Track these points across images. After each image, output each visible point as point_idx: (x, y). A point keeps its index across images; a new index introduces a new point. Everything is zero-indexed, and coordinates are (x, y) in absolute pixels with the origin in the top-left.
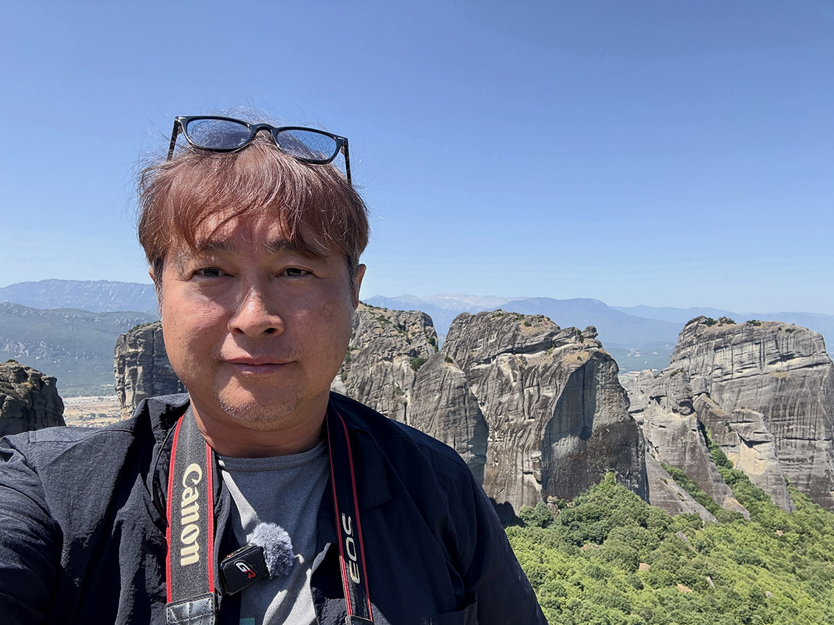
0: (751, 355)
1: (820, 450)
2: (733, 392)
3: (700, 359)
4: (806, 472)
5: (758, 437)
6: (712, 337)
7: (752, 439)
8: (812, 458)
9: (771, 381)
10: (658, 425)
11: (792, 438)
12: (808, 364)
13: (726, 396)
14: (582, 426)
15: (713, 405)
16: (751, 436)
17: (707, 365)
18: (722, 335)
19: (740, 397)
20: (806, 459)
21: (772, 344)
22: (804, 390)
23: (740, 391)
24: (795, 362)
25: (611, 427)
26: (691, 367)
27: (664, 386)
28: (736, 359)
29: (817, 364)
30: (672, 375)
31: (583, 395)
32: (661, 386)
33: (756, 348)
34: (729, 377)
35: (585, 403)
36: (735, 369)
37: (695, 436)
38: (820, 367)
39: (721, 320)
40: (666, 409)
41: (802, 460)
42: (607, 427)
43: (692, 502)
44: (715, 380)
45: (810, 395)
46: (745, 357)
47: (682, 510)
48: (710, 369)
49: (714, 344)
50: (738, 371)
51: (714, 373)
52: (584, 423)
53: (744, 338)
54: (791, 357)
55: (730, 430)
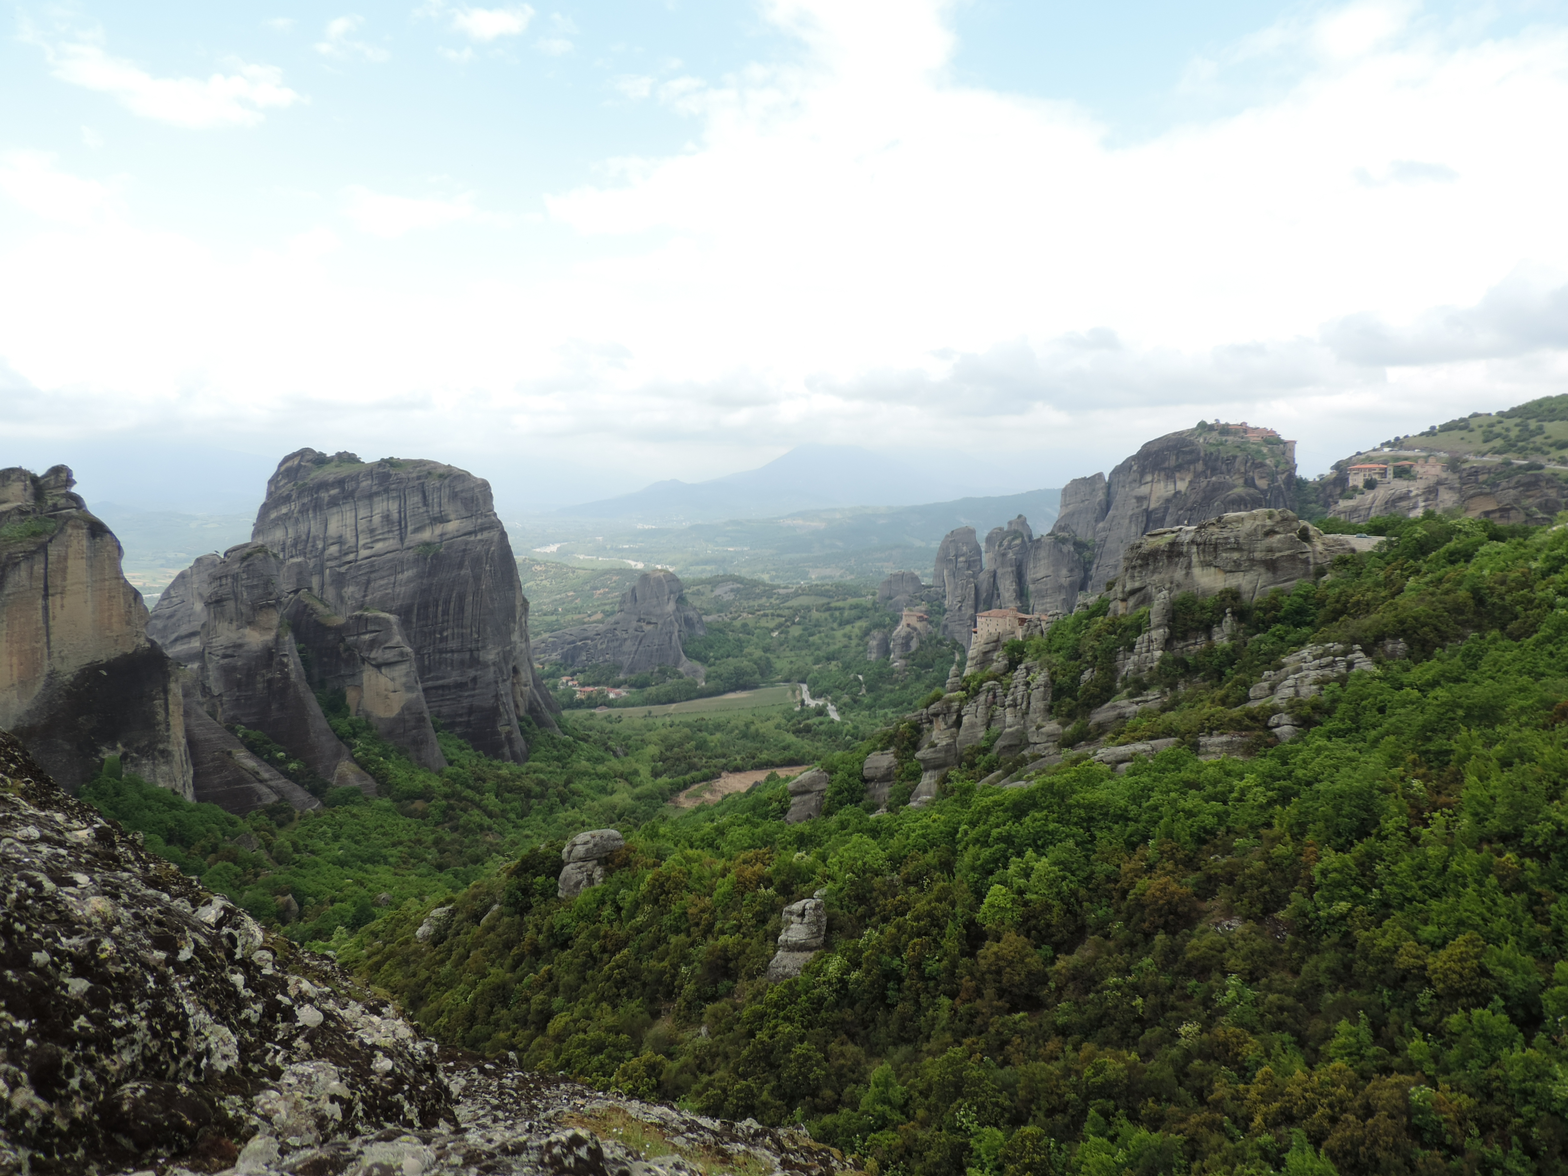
0: (387, 518)
1: (486, 665)
2: (357, 584)
3: (303, 528)
4: (466, 703)
5: (390, 655)
6: (323, 486)
7: (380, 660)
8: (474, 680)
9: (416, 561)
10: (220, 653)
11: (447, 652)
12: (470, 528)
13: (350, 590)
14: (46, 670)
15: (320, 607)
16: (377, 654)
17: (314, 538)
18: (340, 483)
19: (370, 591)
20: (466, 684)
21: (415, 499)
22: (463, 572)
23: (368, 582)
24: (452, 526)
25: (109, 666)
26: (289, 542)
27: (230, 580)
28: (362, 525)
29: (482, 529)
30: (243, 559)
31: (46, 608)
32: (224, 581)
33: (394, 507)
34: (351, 557)
35: (51, 623)
36: (361, 543)
37: (286, 666)
38: (485, 535)
39: (339, 455)
40: (235, 624)
41: (461, 686)
42: (102, 667)
43: (281, 782)
44: (329, 564)
45: (471, 580)
46: (377, 519)
47: (260, 799)
48: (320, 545)
49: (326, 499)
50: (366, 547)
51: (327, 552)
52: (50, 665)
53: (375, 489)
54: (442, 519)
55: (348, 649)
